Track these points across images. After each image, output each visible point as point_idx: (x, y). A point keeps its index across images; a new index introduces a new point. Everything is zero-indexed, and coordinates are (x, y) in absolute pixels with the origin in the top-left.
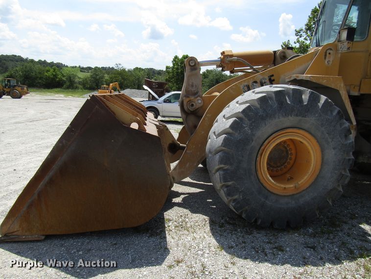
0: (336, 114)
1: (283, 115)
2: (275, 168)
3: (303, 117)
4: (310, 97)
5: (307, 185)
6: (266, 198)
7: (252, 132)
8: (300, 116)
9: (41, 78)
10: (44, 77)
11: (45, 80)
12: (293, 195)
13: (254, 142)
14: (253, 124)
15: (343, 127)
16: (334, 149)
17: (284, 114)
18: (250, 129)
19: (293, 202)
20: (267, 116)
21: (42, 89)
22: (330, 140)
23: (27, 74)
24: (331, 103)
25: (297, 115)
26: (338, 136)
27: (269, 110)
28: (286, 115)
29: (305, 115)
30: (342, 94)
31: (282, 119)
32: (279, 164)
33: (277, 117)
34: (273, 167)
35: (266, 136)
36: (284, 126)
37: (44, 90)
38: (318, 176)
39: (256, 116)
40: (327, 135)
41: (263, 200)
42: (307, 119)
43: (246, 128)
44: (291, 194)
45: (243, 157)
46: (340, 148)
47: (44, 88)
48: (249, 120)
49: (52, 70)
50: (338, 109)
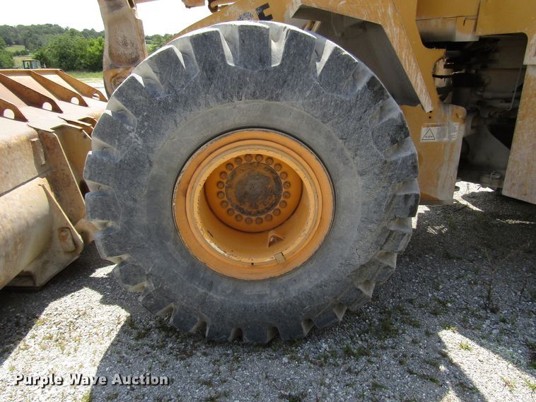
0: (364, 89)
1: (216, 97)
2: (254, 215)
3: (271, 98)
4: (287, 46)
5: (305, 258)
6: (210, 286)
7: (145, 141)
8: (262, 96)
9: (82, 57)
10: (87, 55)
11: (88, 60)
12: (272, 279)
13: (155, 166)
14: (146, 124)
15: (385, 120)
16: (362, 174)
17: (220, 95)
18: (142, 136)
19: (275, 293)
20: (177, 101)
21: (85, 73)
22: (349, 154)
23: (63, 51)
24: (350, 59)
25: (254, 96)
26: (372, 143)
27: (183, 86)
28: (224, 97)
29: (277, 96)
30: (390, 36)
31: (216, 107)
32: (261, 208)
33: (202, 101)
34: (250, 213)
35: (185, 152)
36: (229, 124)
37: (88, 74)
38: (327, 237)
39: (151, 103)
40: (341, 141)
41: (201, 290)
42: (282, 103)
43: (132, 135)
44: (268, 276)
45: (135, 200)
46: (376, 171)
47: (89, 71)
48: (136, 114)
49: (96, 43)
50: (370, 73)
